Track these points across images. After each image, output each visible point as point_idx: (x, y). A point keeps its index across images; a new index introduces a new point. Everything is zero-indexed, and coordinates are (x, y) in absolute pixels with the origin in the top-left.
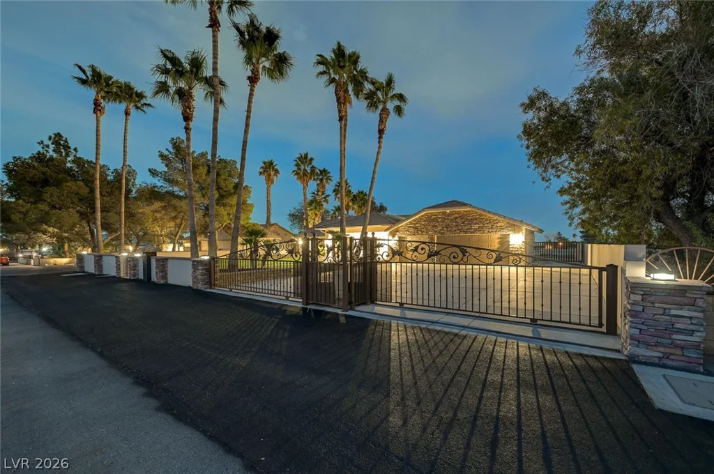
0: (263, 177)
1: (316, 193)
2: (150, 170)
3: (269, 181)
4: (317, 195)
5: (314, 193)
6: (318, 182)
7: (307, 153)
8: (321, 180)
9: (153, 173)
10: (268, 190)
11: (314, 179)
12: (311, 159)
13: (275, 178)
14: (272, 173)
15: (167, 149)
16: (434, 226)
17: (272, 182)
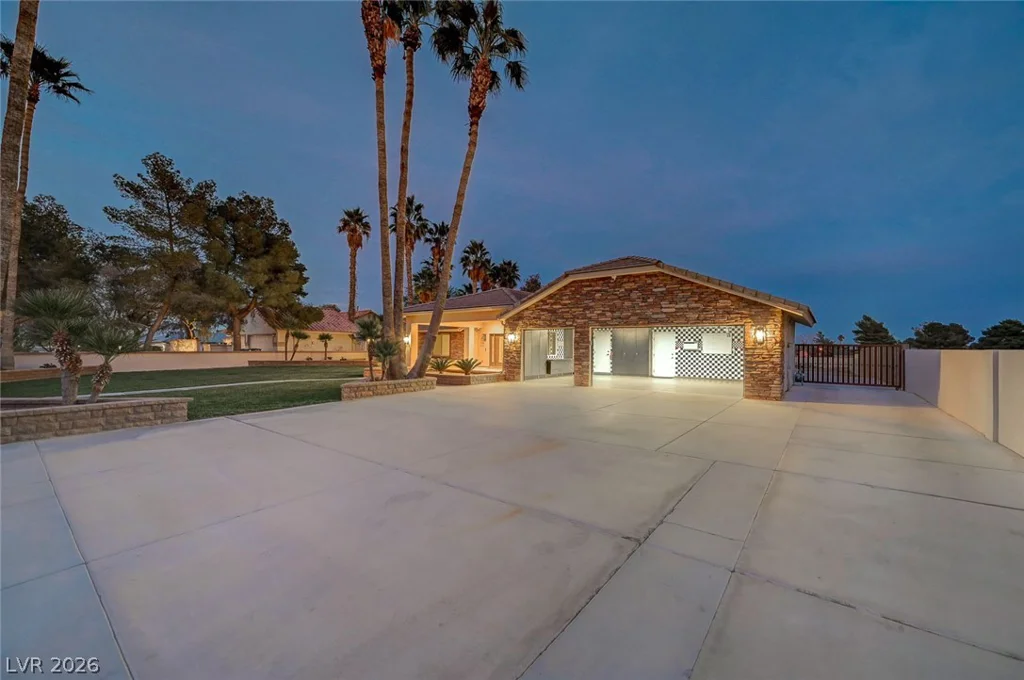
0: (345, 234)
1: (431, 261)
2: (106, 210)
3: (355, 243)
4: (432, 264)
5: (427, 262)
6: (434, 244)
7: (413, 197)
8: (437, 241)
9: (113, 214)
10: (353, 256)
11: (427, 240)
12: (419, 208)
13: (364, 237)
14: (360, 230)
15: (139, 175)
16: (587, 308)
17: (359, 244)
